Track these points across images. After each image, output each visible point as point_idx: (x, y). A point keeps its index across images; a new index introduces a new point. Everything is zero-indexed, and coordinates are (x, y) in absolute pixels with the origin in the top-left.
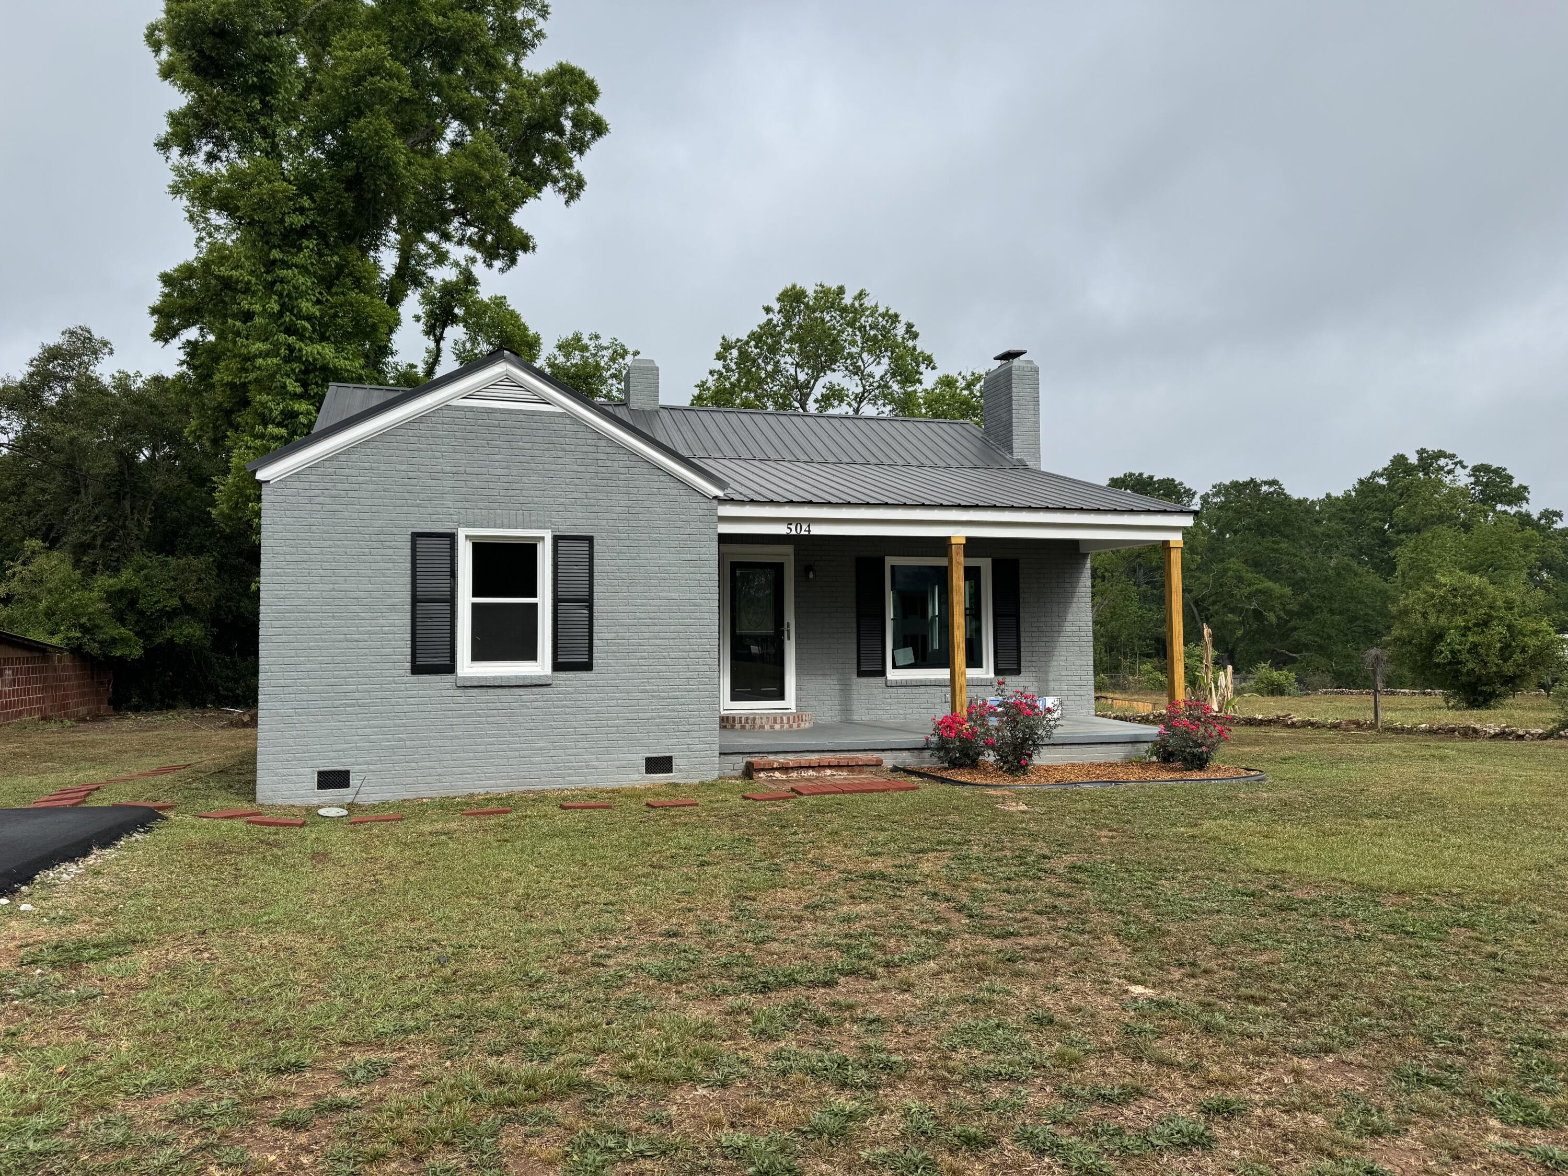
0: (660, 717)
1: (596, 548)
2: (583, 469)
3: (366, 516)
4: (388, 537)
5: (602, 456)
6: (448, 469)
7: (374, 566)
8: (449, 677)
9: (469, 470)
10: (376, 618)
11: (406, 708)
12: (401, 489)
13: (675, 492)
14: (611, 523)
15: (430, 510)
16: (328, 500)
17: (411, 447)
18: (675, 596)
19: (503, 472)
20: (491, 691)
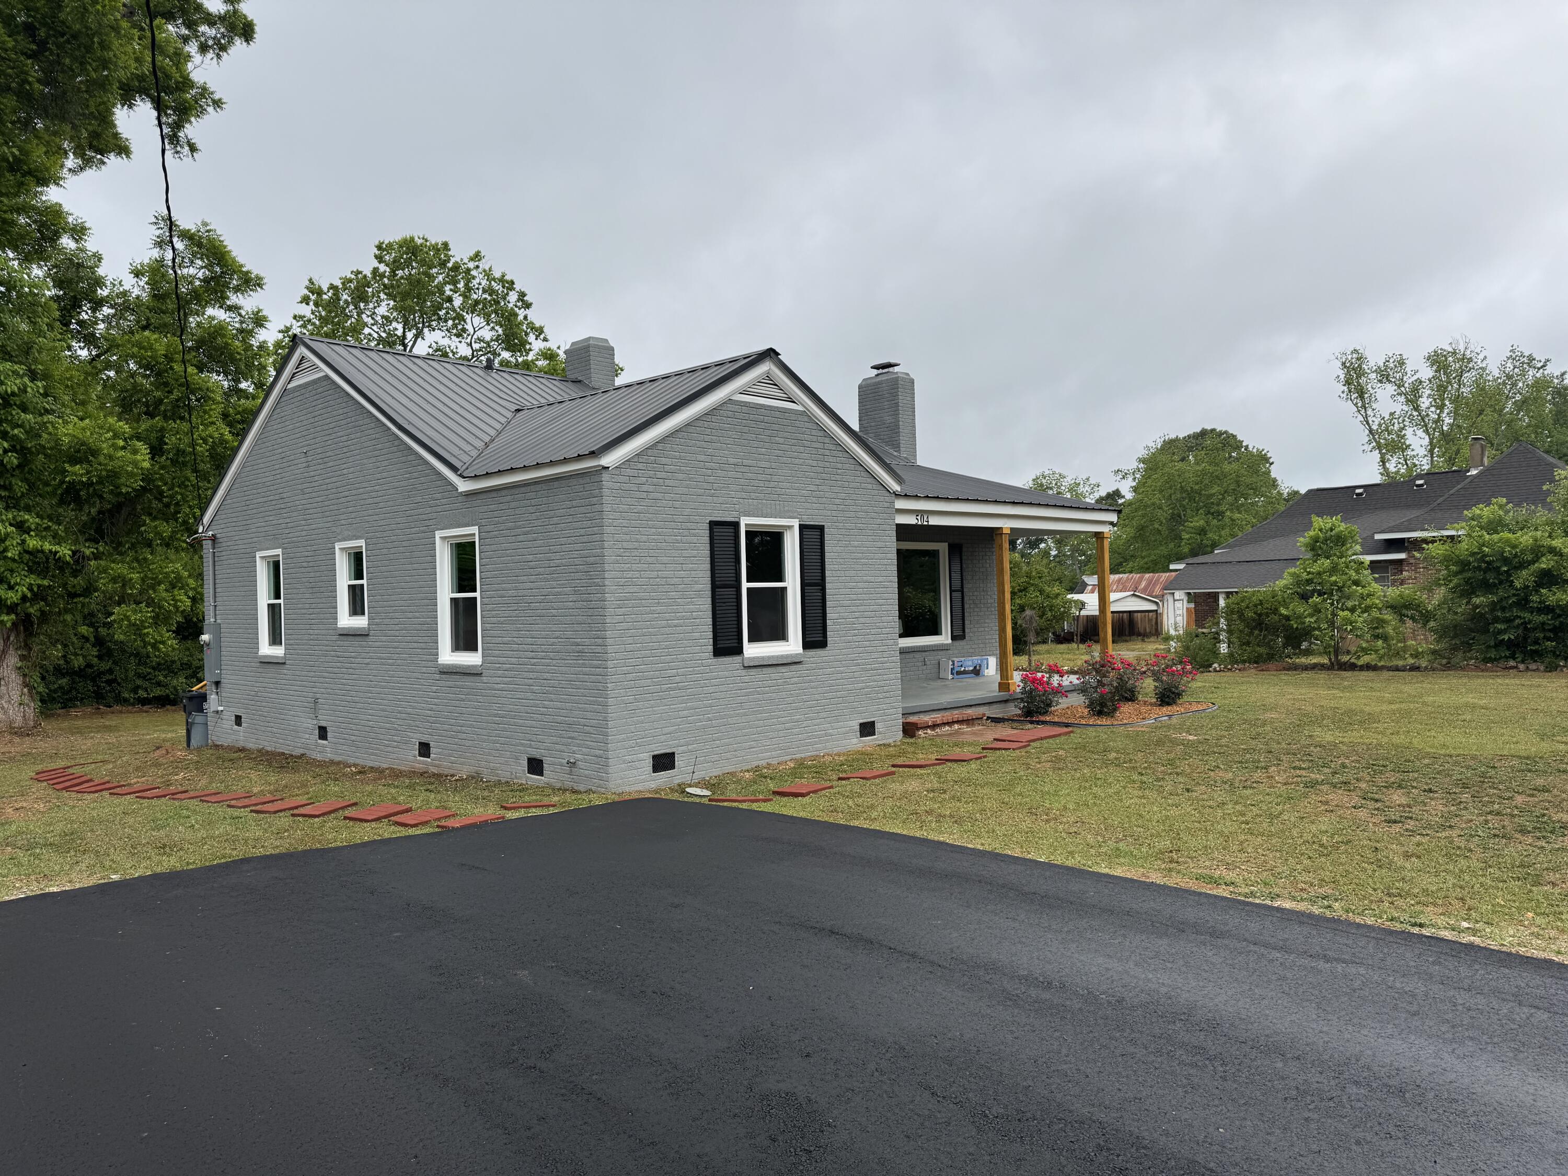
0: (867, 687)
1: (827, 537)
2: (815, 463)
3: (677, 504)
4: (693, 526)
5: (827, 452)
6: (732, 461)
7: (685, 553)
8: (737, 659)
9: (746, 462)
10: (688, 604)
11: (711, 689)
12: (701, 479)
13: (870, 486)
14: (834, 513)
15: (721, 500)
16: (651, 488)
17: (707, 438)
18: (872, 579)
19: (766, 464)
20: (765, 670)
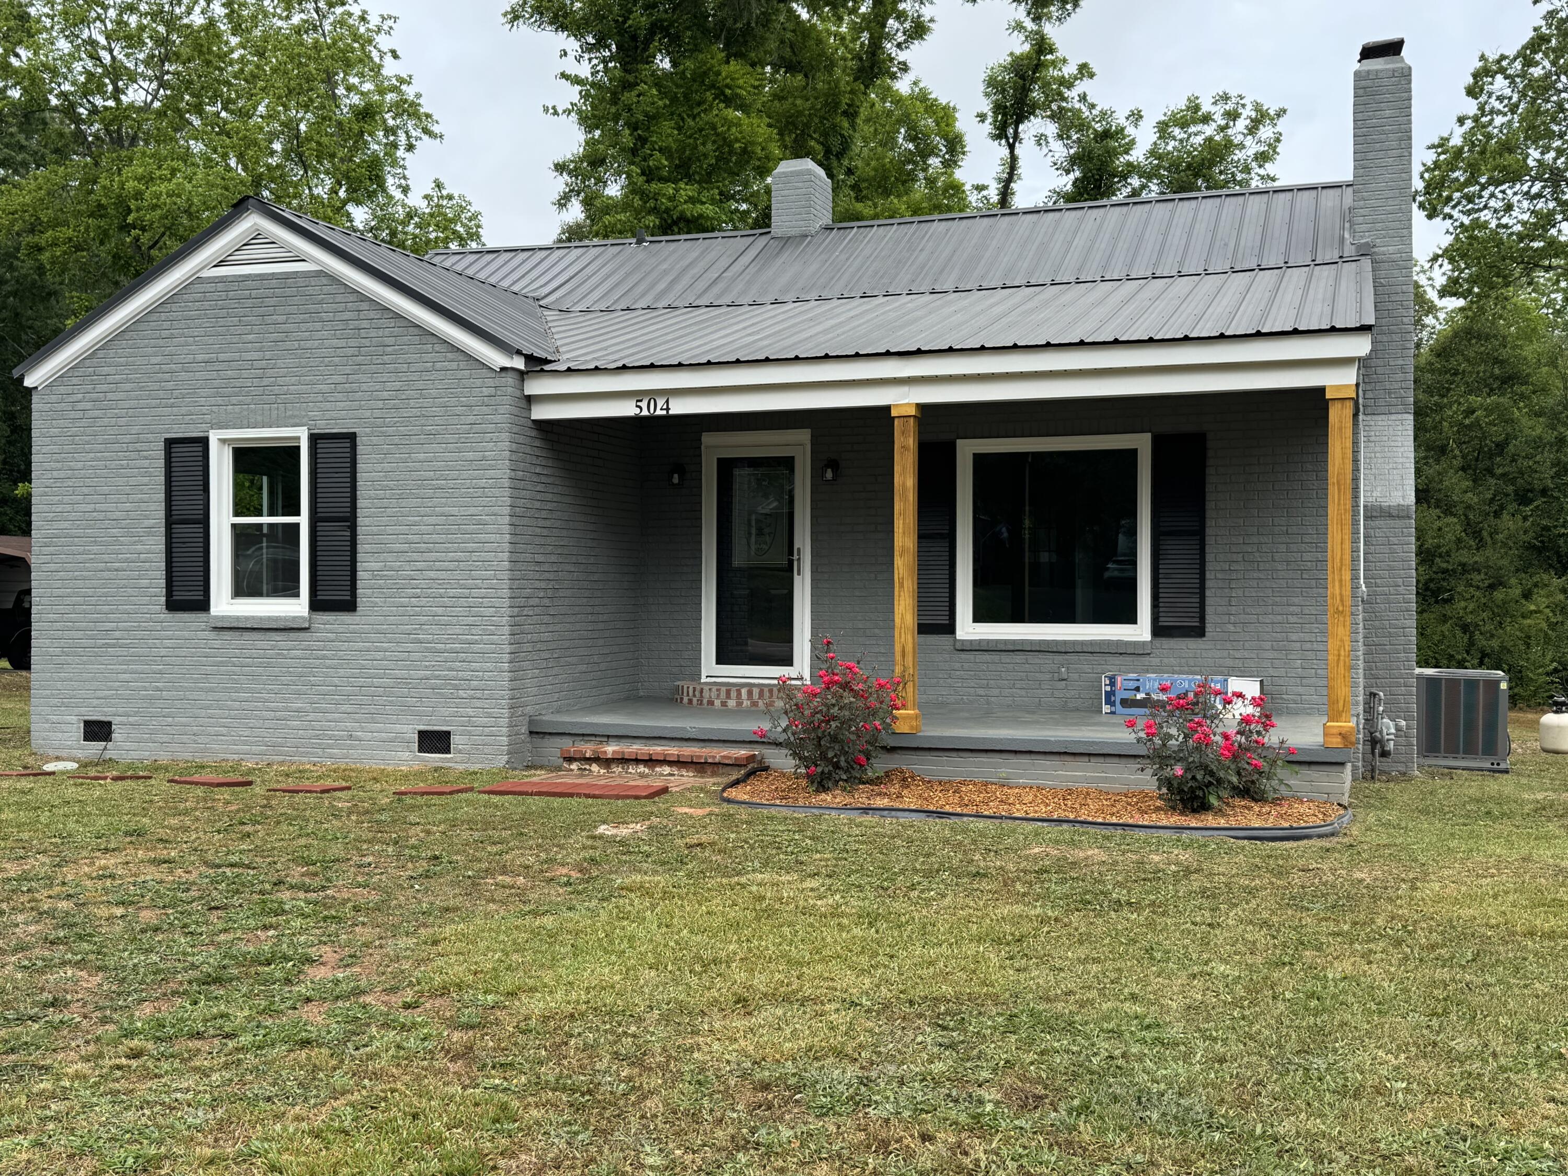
0: (437, 678)
1: (360, 449)
2: (342, 343)
5: (365, 324)
8: (201, 616)
9: (222, 357)
10: (134, 543)
11: (163, 652)
12: (156, 386)
13: (454, 365)
14: (377, 413)
15: (184, 410)
16: (89, 405)
17: (165, 333)
18: (454, 511)
19: (255, 355)
20: (247, 635)
